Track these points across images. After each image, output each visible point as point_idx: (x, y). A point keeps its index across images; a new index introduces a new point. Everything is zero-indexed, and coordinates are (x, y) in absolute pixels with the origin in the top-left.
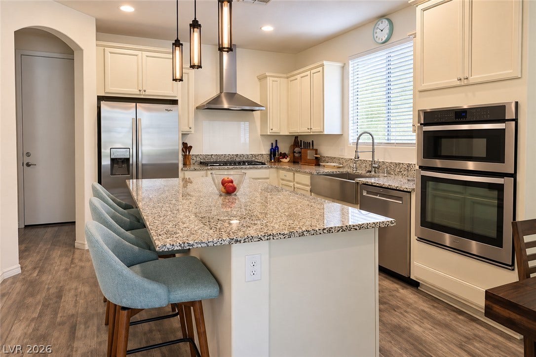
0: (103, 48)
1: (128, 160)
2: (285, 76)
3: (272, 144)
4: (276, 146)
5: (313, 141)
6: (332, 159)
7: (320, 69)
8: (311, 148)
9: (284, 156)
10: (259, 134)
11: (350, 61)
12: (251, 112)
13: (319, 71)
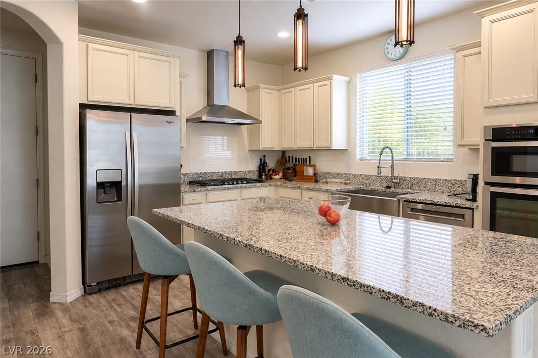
0: (87, 43)
1: (120, 182)
2: (277, 88)
3: (261, 159)
4: (265, 163)
5: (310, 157)
6: (337, 175)
7: (327, 82)
8: (308, 163)
9: (275, 172)
10: (247, 149)
11: (357, 75)
12: (239, 126)
13: (326, 85)
